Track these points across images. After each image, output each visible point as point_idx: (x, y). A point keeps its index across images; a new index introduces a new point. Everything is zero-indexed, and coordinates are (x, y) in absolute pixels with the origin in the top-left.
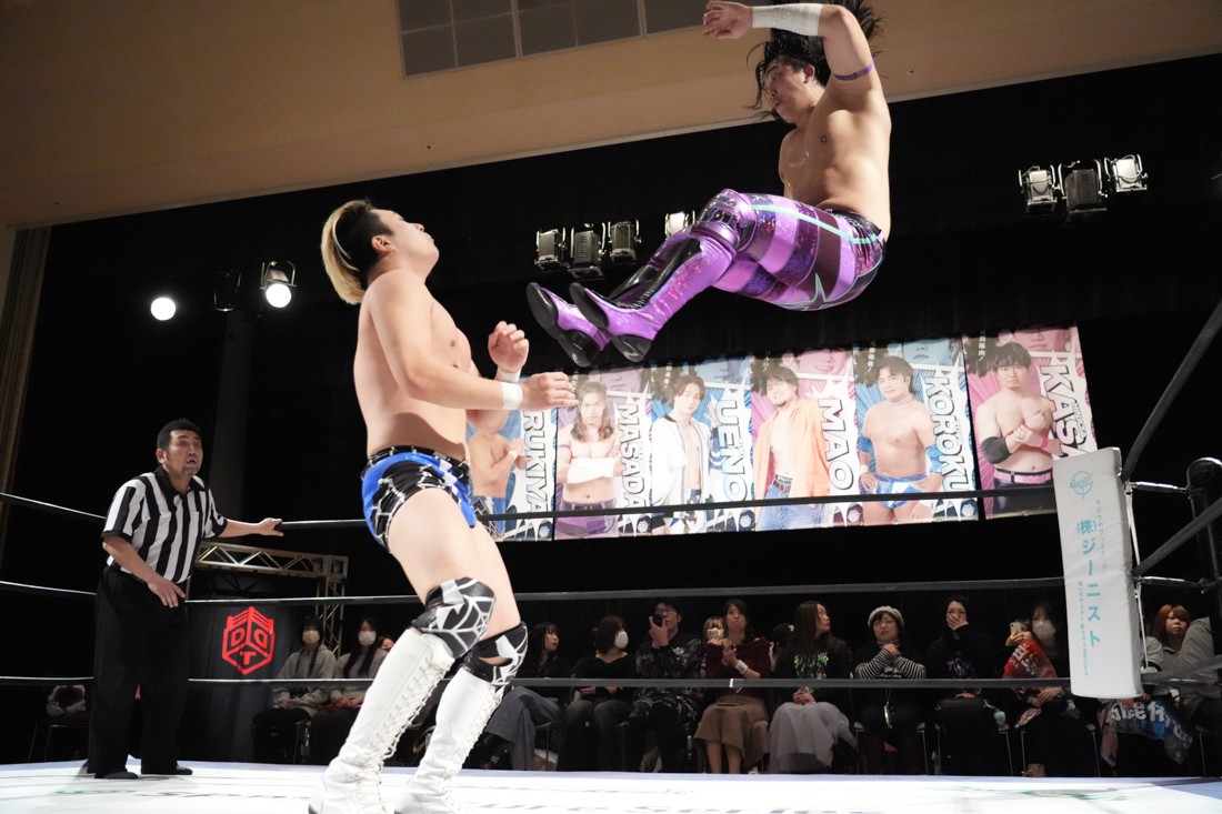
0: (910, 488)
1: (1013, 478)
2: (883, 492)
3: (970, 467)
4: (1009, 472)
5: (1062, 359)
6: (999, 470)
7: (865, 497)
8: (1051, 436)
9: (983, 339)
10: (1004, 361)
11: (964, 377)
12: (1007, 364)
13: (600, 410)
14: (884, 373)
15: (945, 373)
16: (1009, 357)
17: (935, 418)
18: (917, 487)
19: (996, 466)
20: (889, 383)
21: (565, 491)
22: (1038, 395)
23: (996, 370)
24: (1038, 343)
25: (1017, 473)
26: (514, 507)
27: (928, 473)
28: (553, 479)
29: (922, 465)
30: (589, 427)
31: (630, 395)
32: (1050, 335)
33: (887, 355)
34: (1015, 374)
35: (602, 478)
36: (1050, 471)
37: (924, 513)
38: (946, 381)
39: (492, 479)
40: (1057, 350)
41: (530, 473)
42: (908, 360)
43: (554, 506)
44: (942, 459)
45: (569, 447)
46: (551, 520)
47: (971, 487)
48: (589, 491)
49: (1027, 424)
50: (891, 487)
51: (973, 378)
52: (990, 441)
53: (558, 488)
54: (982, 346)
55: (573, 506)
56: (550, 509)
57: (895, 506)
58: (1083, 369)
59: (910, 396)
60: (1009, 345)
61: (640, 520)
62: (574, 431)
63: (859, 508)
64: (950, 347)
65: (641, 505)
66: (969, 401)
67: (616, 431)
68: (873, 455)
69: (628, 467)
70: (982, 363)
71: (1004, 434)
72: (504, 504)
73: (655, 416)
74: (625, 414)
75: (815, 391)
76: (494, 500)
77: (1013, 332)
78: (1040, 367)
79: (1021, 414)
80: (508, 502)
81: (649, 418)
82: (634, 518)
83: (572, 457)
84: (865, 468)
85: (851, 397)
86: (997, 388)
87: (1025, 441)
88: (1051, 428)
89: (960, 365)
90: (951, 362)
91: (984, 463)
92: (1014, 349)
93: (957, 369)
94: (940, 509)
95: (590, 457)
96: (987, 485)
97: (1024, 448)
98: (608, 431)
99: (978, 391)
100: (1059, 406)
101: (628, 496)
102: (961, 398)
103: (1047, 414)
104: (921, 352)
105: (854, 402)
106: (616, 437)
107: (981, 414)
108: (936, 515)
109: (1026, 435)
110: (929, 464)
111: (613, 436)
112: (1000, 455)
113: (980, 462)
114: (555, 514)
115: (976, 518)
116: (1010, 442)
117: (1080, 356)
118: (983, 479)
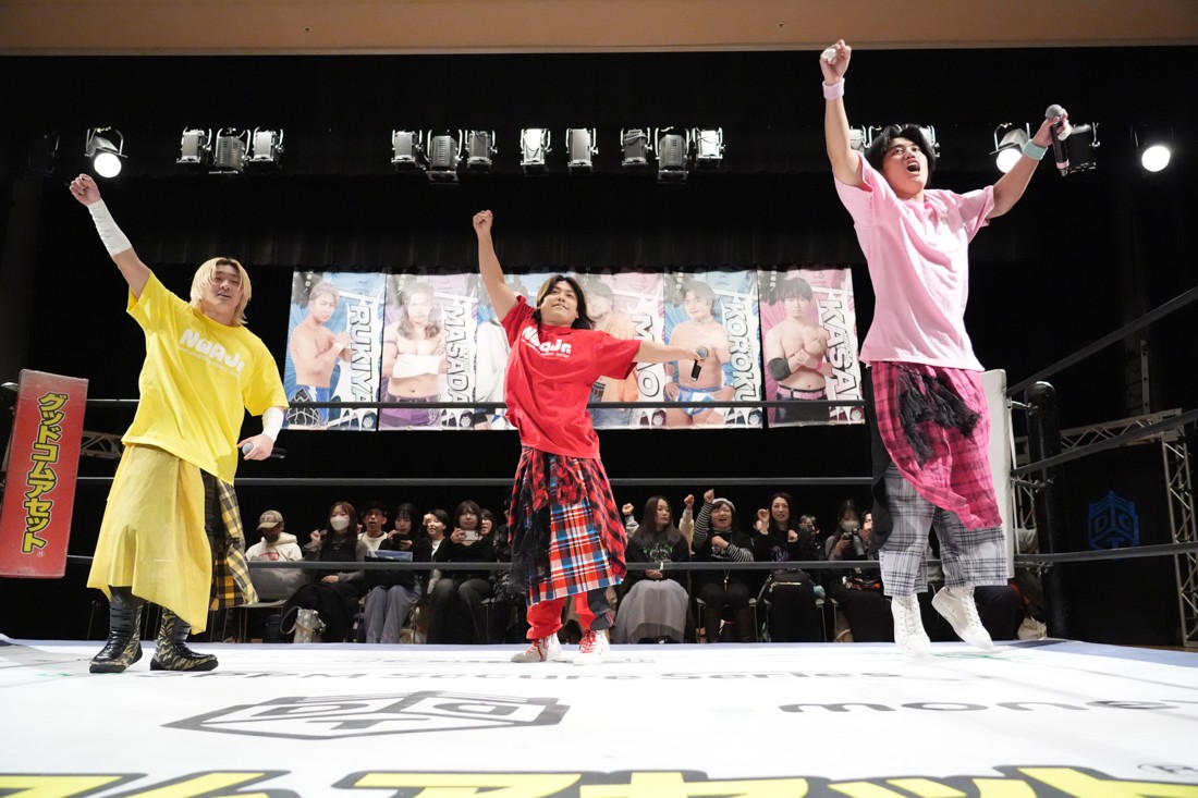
0: (707, 398)
1: (792, 394)
2: (684, 400)
3: (758, 383)
4: (789, 389)
5: (837, 295)
6: (782, 386)
7: (669, 404)
8: (824, 360)
9: (774, 273)
11: (757, 304)
12: (793, 297)
13: (427, 311)
14: (690, 295)
15: (741, 299)
16: (795, 291)
17: (732, 339)
18: (712, 397)
19: (779, 383)
20: (695, 305)
21: (390, 385)
22: (816, 325)
23: (783, 300)
24: (819, 280)
25: (795, 390)
26: (338, 397)
27: (723, 386)
28: (378, 373)
29: (718, 379)
30: (416, 325)
31: (457, 298)
32: (829, 274)
33: (692, 280)
34: (799, 307)
35: (427, 375)
36: (823, 389)
37: (718, 420)
39: (316, 369)
40: (833, 287)
41: (355, 366)
42: (711, 285)
43: (379, 398)
44: (735, 374)
45: (395, 343)
46: (375, 411)
47: (758, 399)
48: (414, 385)
49: (806, 348)
50: (691, 396)
51: (764, 306)
52: (775, 361)
53: (383, 381)
54: (773, 278)
55: (398, 399)
56: (375, 400)
57: (693, 413)
58: (853, 306)
59: (711, 318)
60: (795, 280)
61: (463, 416)
62: (400, 328)
63: (663, 414)
64: (747, 278)
65: (465, 400)
66: (760, 325)
67: (442, 331)
68: (677, 368)
69: (454, 365)
70: (772, 294)
71: (787, 355)
72: (328, 394)
73: (480, 320)
74: (453, 315)
75: (629, 308)
76: (317, 389)
77: (799, 268)
78: (819, 300)
79: (802, 340)
80: (332, 392)
81: (475, 321)
82: (458, 413)
83: (398, 353)
84: (669, 379)
85: (660, 315)
87: (804, 363)
88: (825, 353)
89: (754, 294)
90: (746, 291)
91: (769, 380)
92: (799, 283)
93: (751, 297)
94: (731, 417)
95: (416, 354)
96: (771, 398)
97: (803, 369)
98: (434, 330)
99: (767, 316)
101: (452, 392)
102: (753, 324)
104: (722, 280)
105: (663, 320)
106: (442, 336)
107: (769, 337)
108: (728, 422)
109: (805, 359)
110: (724, 378)
111: (439, 336)
112: (783, 373)
113: (766, 378)
114: (379, 405)
115: (760, 426)
116: (792, 363)
117: (852, 294)
118: (767, 393)
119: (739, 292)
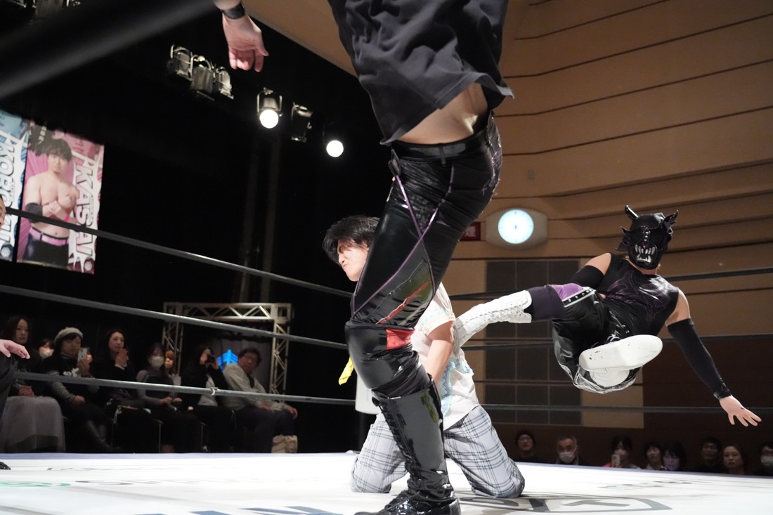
1: (41, 236)
4: (40, 232)
5: (90, 164)
6: (34, 228)
8: (72, 215)
9: (44, 128)
10: (54, 151)
11: (25, 151)
12: (56, 154)
15: (13, 143)
16: (59, 149)
22: (70, 184)
23: (48, 155)
24: (79, 147)
25: (45, 234)
32: (87, 145)
34: (59, 164)
36: (66, 239)
38: (12, 150)
40: (89, 157)
49: (59, 201)
51: (32, 154)
52: (32, 205)
54: (43, 133)
58: (101, 176)
60: (60, 141)
64: (21, 125)
66: (25, 171)
70: (39, 146)
71: (43, 203)
77: (65, 131)
78: (77, 164)
86: (45, 168)
87: (55, 213)
88: (73, 209)
89: (25, 141)
91: (25, 221)
92: (63, 145)
93: (22, 144)
96: (23, 236)
99: (33, 165)
100: (81, 196)
102: (20, 166)
103: (73, 199)
109: (56, 209)
115: (11, 260)
116: (46, 210)
117: (101, 166)
118: (21, 231)
119: (12, 135)
